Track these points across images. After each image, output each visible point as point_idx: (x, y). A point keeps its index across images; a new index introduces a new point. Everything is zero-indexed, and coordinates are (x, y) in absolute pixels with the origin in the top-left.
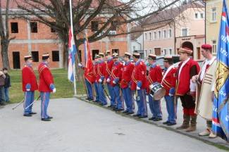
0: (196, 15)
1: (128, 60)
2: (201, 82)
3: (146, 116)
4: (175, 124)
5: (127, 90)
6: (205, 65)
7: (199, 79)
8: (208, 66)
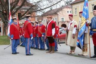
0: (68, 12)
1: (37, 24)
2: (68, 30)
3: (45, 49)
4: (57, 51)
5: (36, 38)
6: (70, 23)
7: (67, 29)
8: (71, 23)
